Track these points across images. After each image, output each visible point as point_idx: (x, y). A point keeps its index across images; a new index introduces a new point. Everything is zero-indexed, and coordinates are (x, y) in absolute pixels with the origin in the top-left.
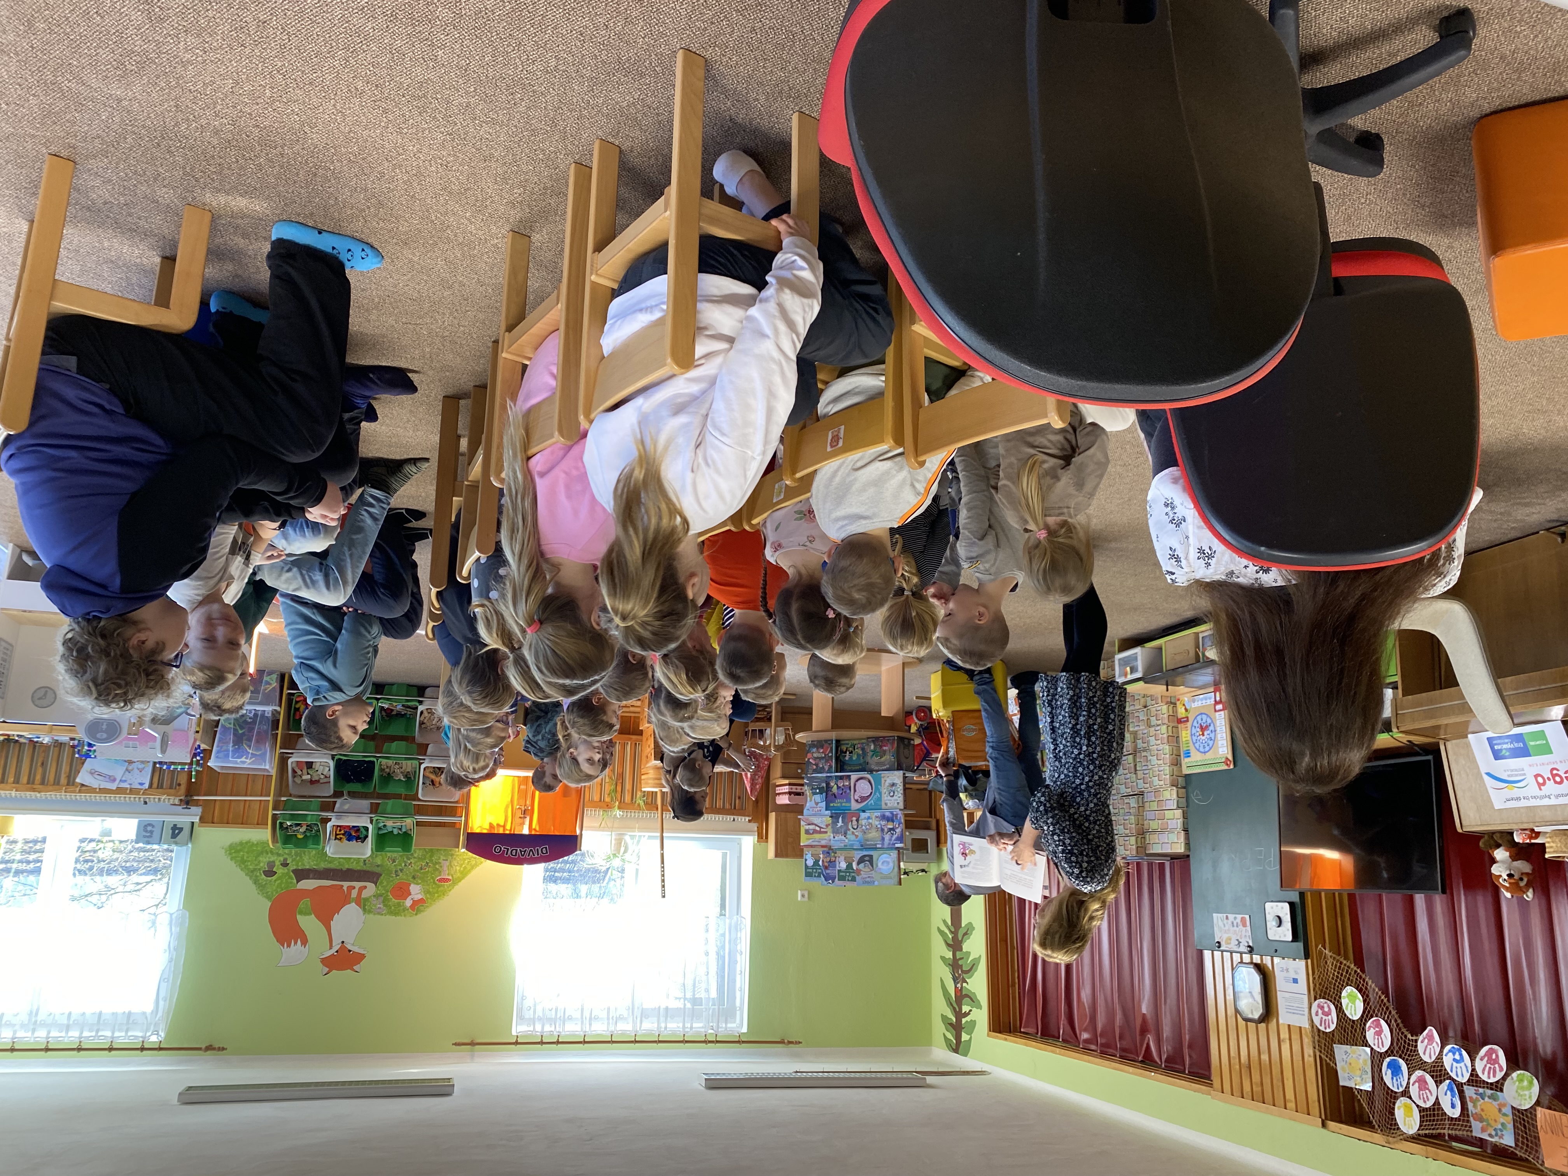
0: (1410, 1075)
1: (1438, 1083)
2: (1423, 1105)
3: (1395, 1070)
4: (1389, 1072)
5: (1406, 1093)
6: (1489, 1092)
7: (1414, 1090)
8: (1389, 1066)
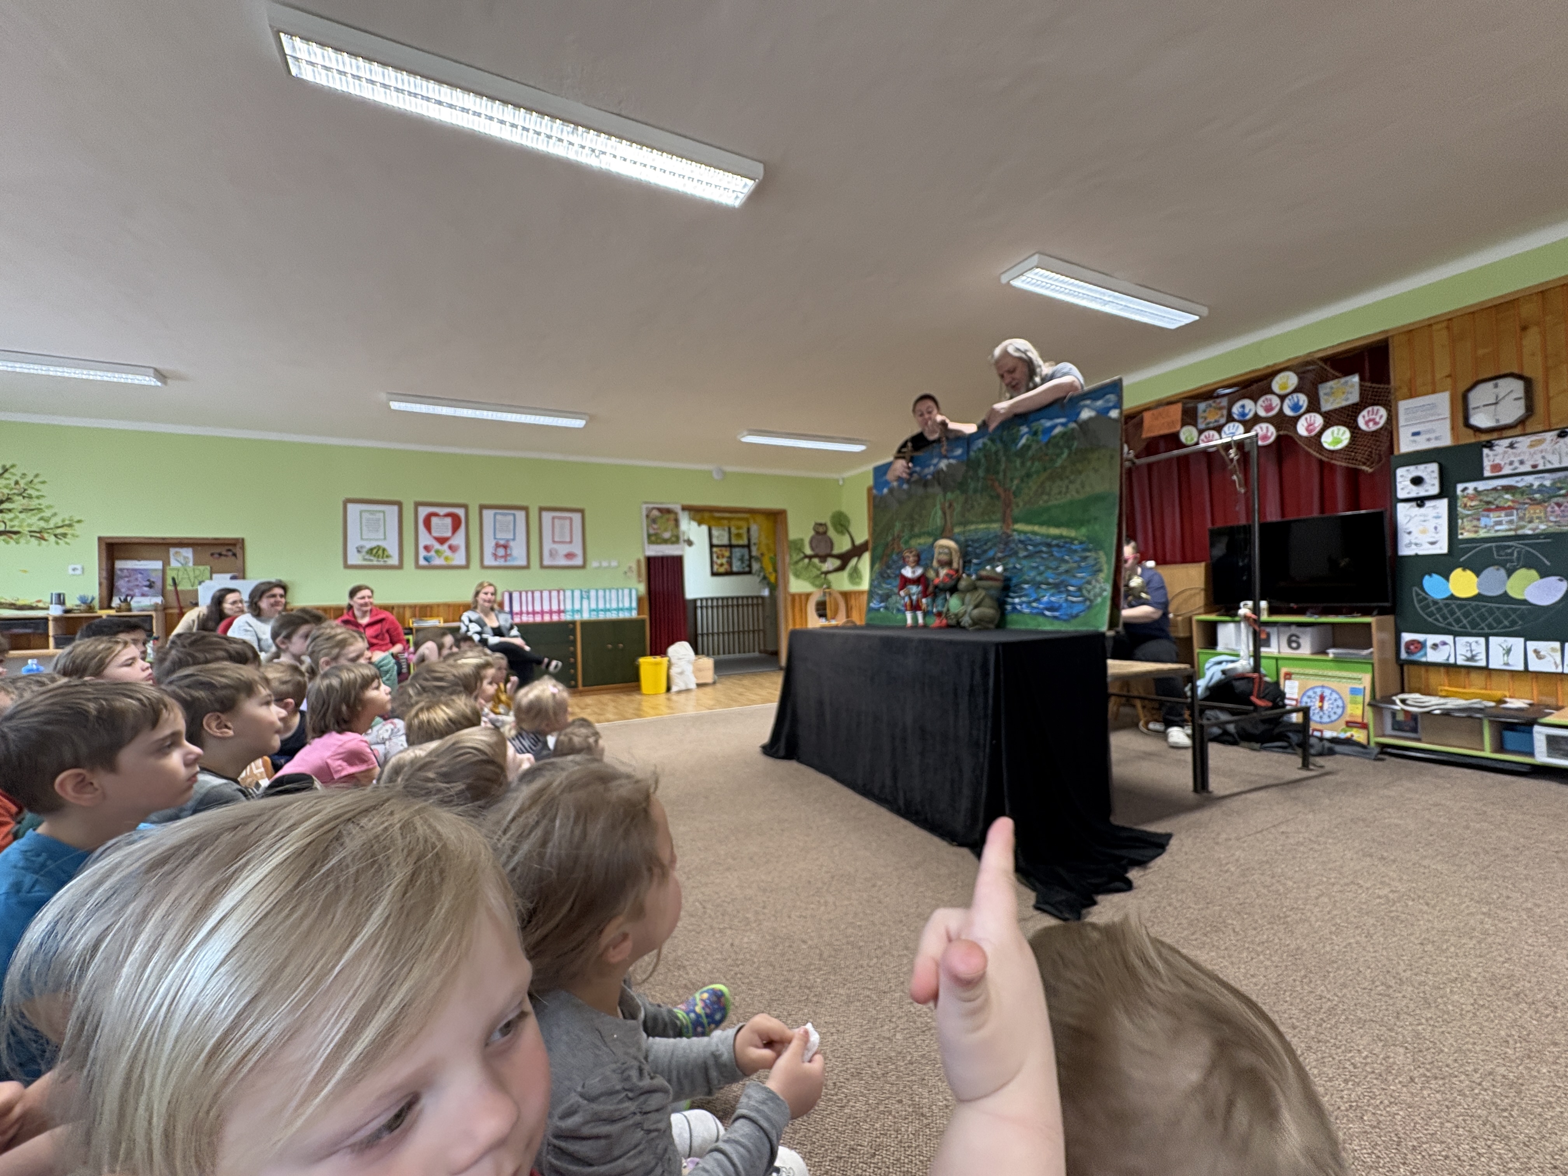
0: (1281, 410)
1: (1256, 415)
2: (1269, 396)
3: (1296, 407)
4: (1301, 403)
5: (1282, 398)
6: (1211, 425)
7: (1276, 401)
8: (1301, 407)
